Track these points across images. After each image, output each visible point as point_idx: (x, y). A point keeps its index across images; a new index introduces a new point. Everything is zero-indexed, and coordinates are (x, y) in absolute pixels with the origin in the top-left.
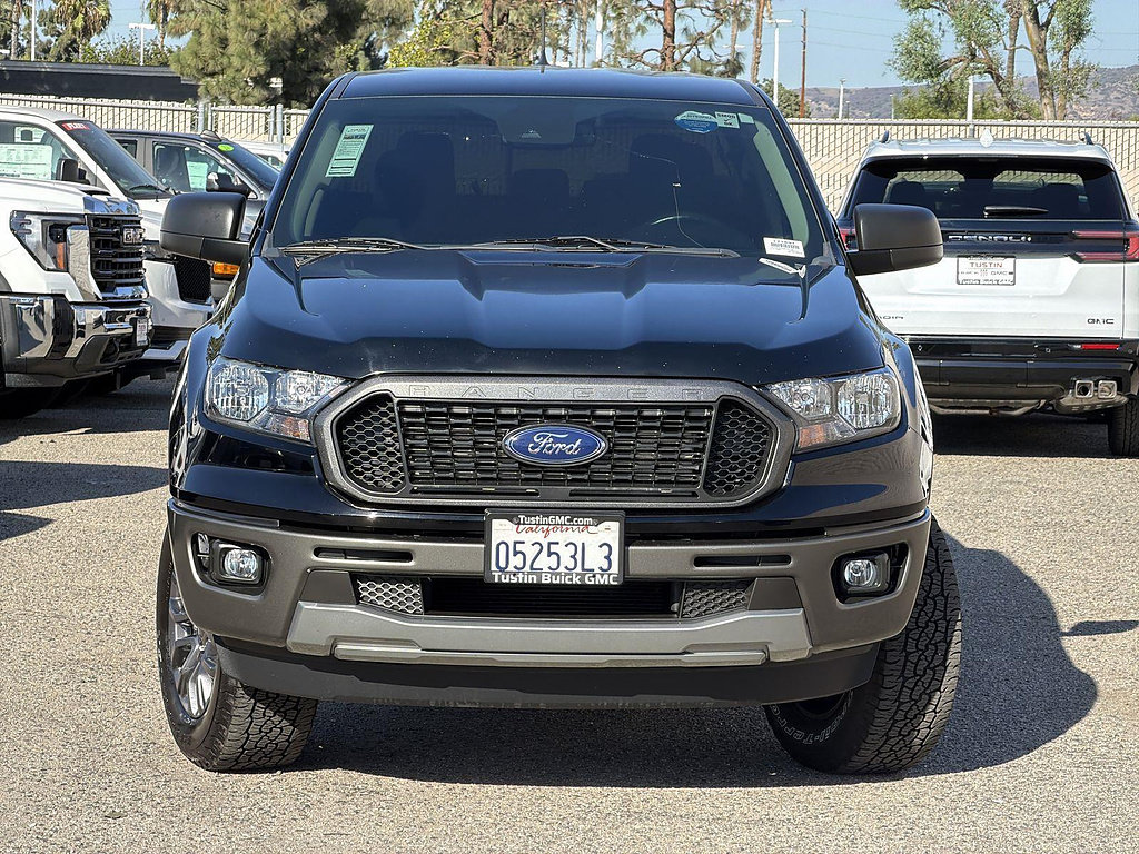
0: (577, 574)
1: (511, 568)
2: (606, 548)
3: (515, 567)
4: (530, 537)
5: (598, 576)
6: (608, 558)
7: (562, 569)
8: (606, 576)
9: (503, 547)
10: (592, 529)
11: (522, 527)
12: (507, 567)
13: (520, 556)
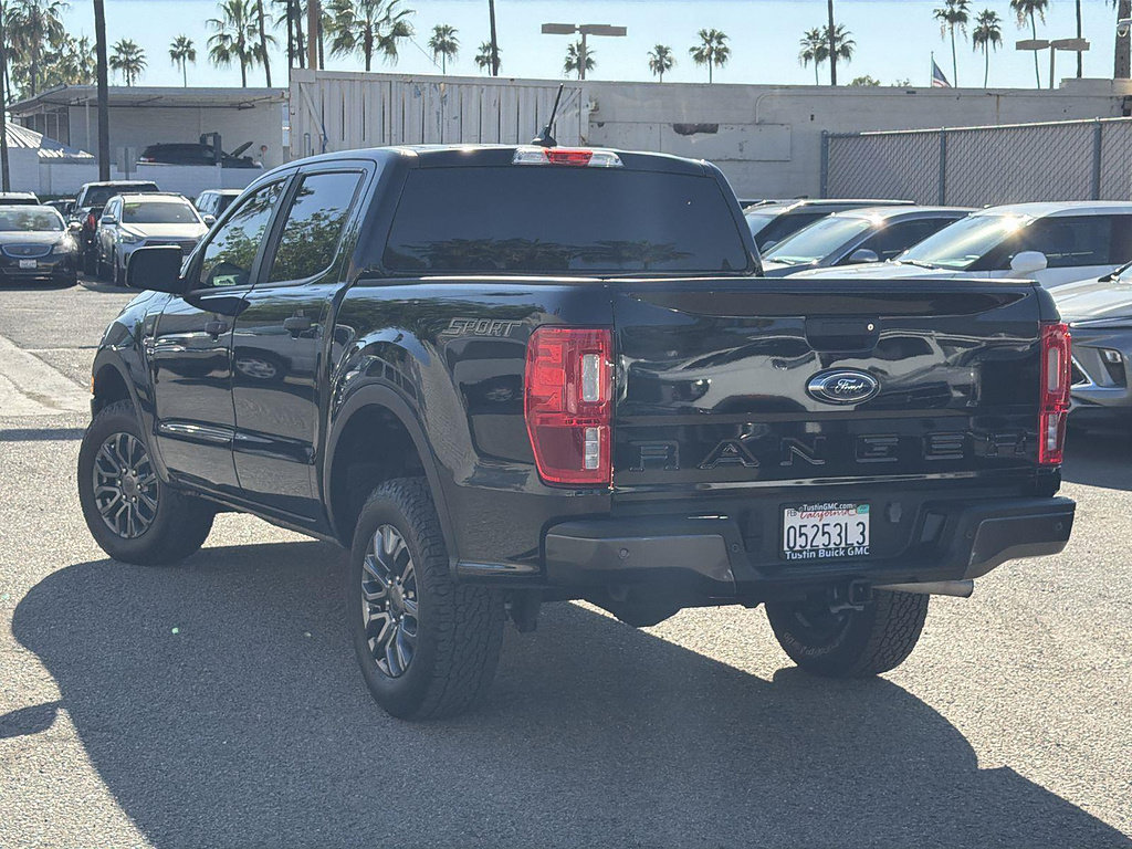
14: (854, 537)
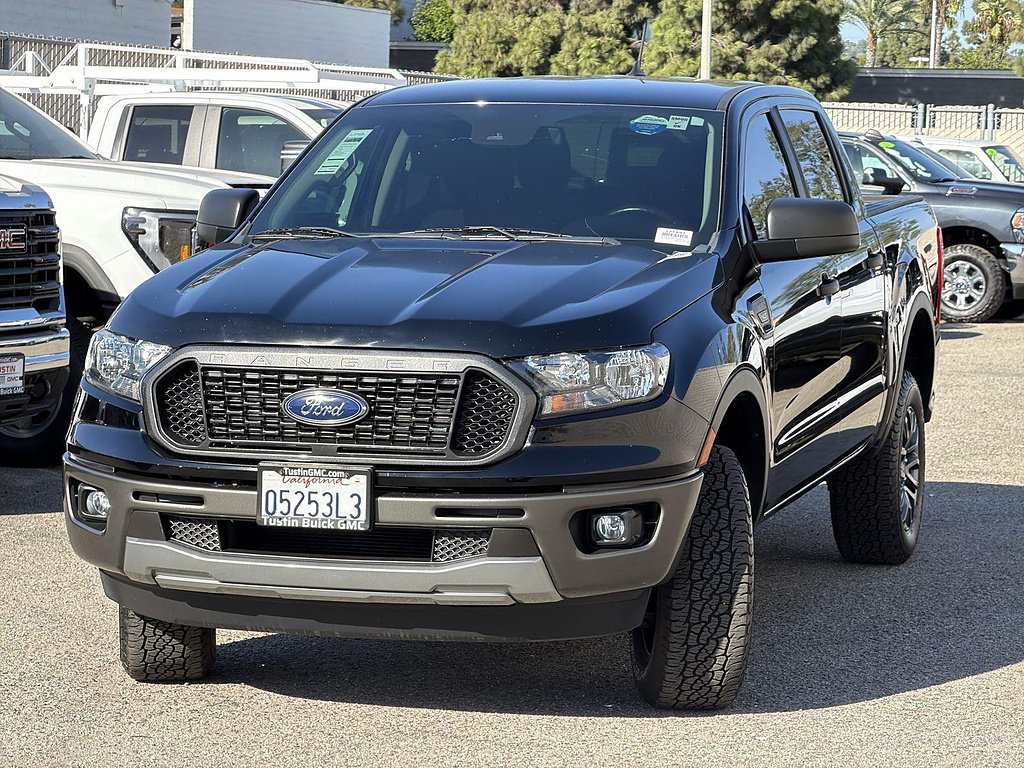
0: (332, 520)
1: (278, 514)
2: (356, 498)
3: (282, 513)
4: (293, 487)
5: (349, 523)
6: (357, 506)
7: (320, 516)
8: (355, 523)
9: (271, 495)
10: (345, 481)
11: (287, 478)
12: (274, 512)
13: (285, 503)
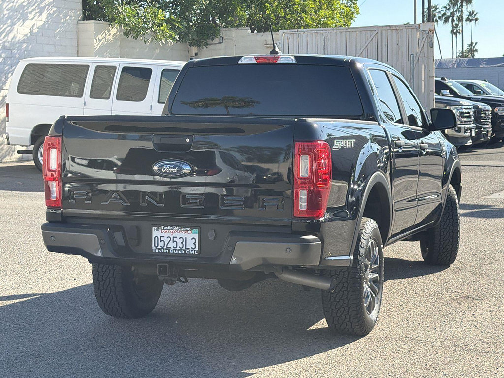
14: (190, 244)
